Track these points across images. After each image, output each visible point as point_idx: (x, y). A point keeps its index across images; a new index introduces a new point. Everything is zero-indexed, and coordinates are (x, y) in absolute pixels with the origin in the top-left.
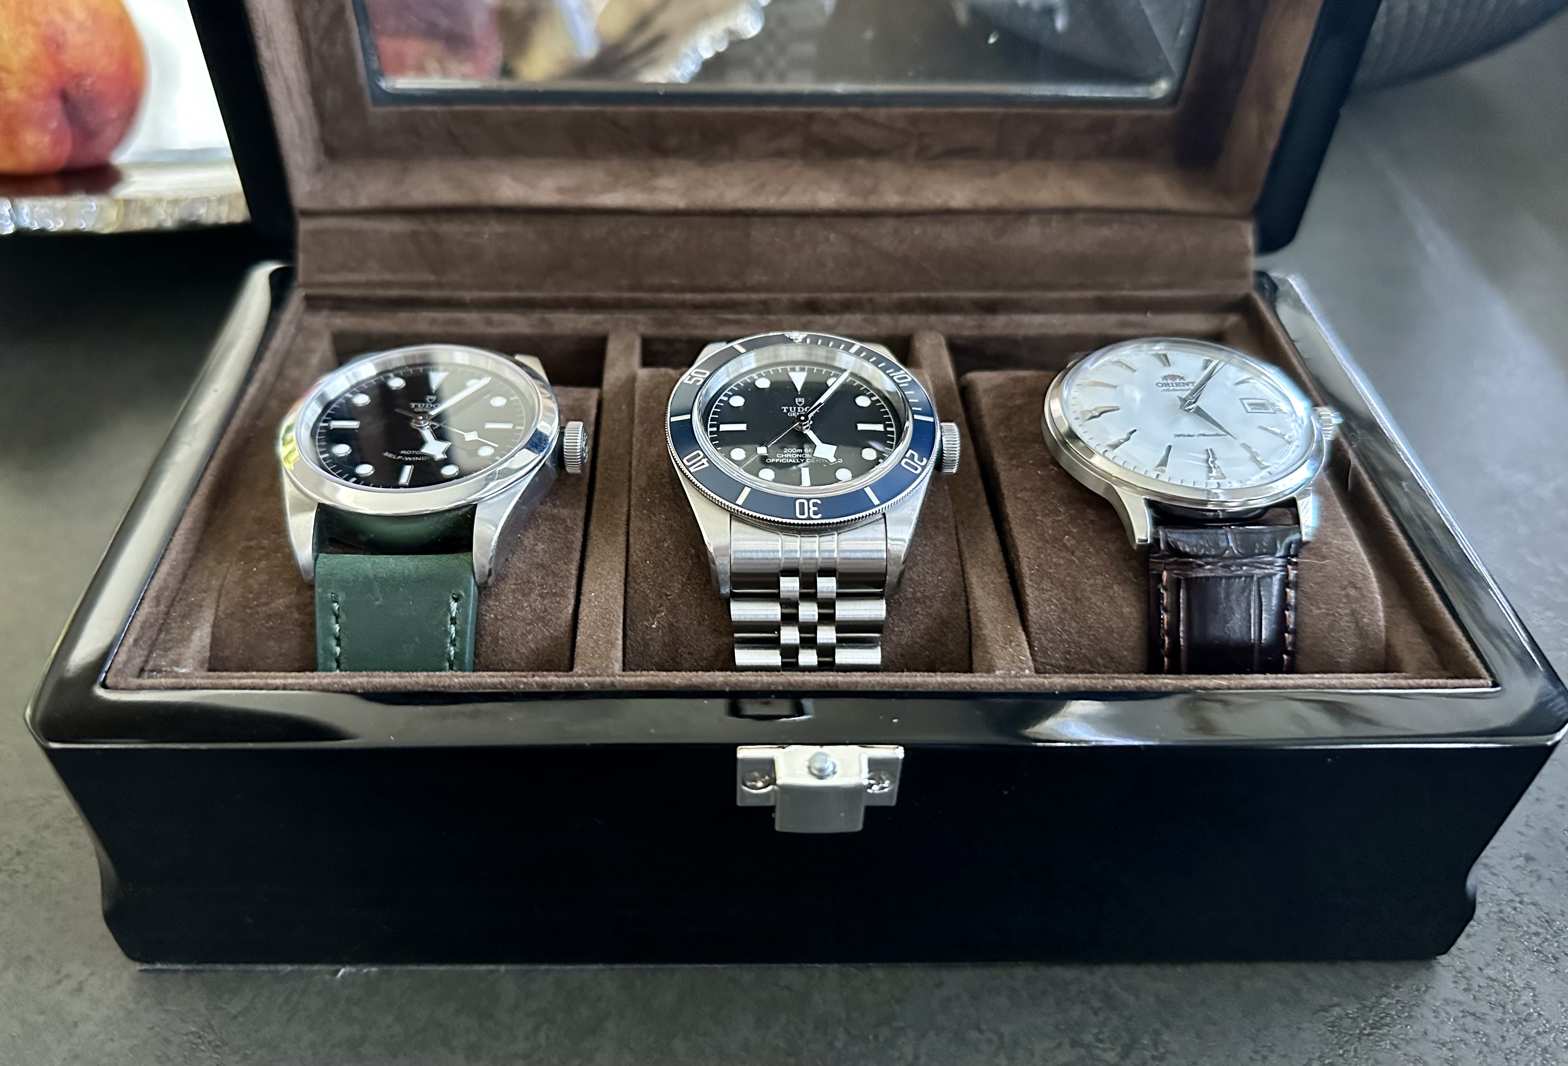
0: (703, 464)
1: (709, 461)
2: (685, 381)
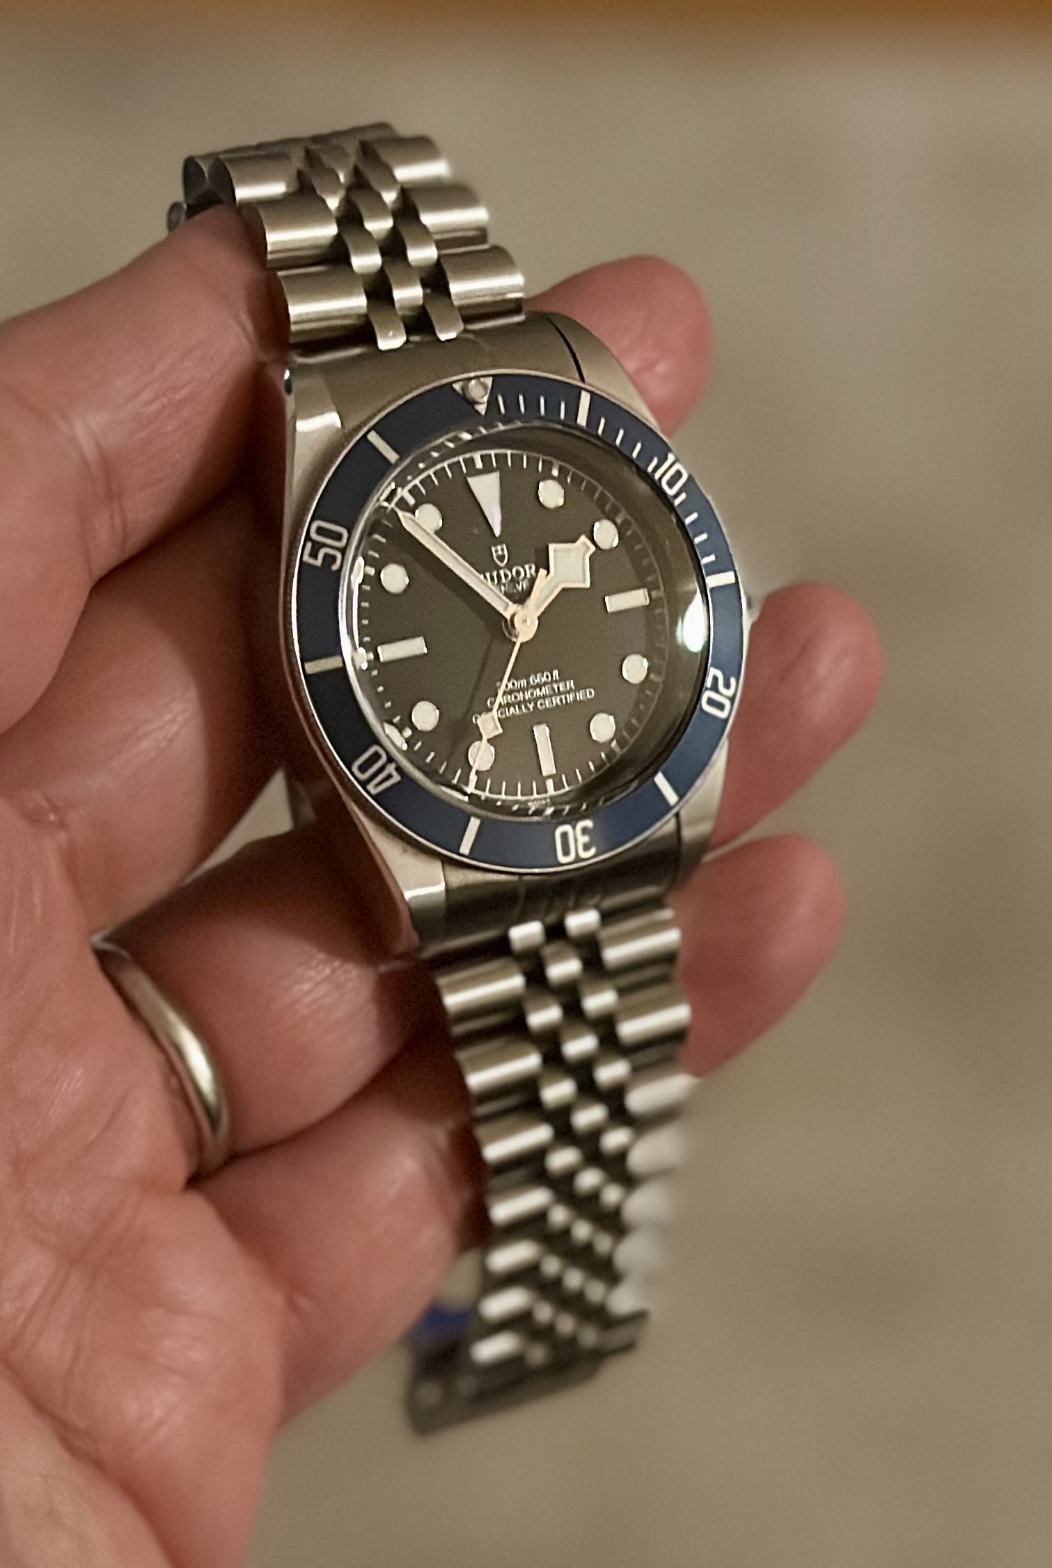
0: (389, 777)
1: (399, 769)
2: (306, 558)
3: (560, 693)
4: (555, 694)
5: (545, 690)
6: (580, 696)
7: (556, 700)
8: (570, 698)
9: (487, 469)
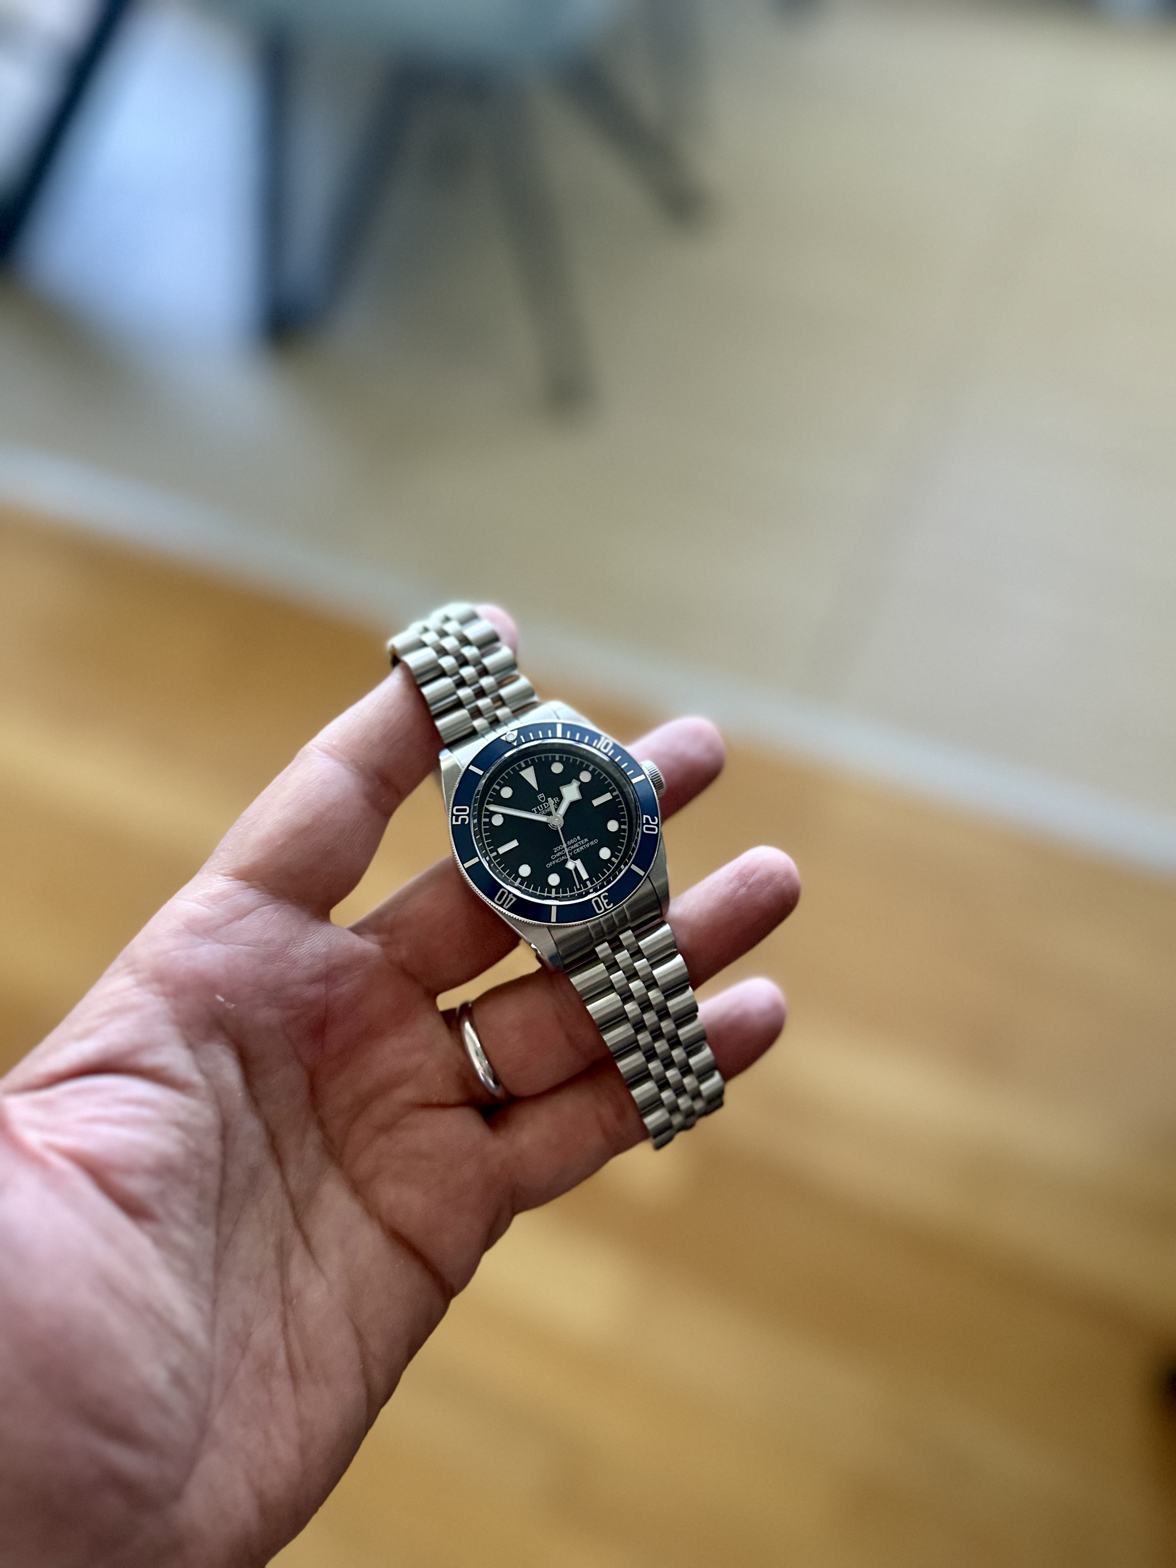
0: (511, 899)
2: (454, 823)
3: (582, 845)
4: (580, 846)
5: (576, 845)
6: (592, 843)
7: (582, 848)
8: (588, 845)
9: (527, 766)
